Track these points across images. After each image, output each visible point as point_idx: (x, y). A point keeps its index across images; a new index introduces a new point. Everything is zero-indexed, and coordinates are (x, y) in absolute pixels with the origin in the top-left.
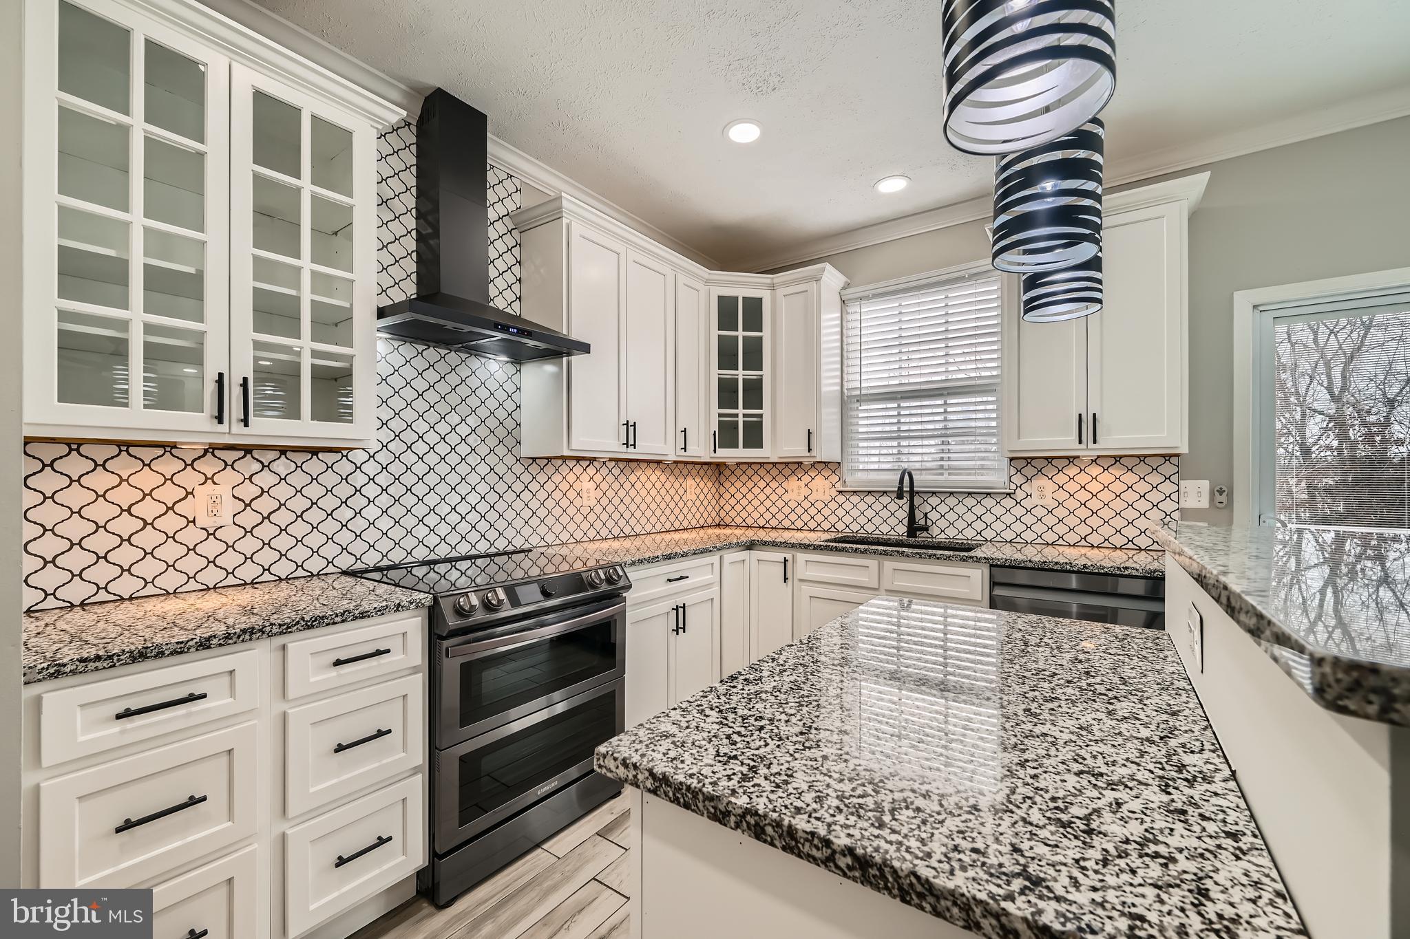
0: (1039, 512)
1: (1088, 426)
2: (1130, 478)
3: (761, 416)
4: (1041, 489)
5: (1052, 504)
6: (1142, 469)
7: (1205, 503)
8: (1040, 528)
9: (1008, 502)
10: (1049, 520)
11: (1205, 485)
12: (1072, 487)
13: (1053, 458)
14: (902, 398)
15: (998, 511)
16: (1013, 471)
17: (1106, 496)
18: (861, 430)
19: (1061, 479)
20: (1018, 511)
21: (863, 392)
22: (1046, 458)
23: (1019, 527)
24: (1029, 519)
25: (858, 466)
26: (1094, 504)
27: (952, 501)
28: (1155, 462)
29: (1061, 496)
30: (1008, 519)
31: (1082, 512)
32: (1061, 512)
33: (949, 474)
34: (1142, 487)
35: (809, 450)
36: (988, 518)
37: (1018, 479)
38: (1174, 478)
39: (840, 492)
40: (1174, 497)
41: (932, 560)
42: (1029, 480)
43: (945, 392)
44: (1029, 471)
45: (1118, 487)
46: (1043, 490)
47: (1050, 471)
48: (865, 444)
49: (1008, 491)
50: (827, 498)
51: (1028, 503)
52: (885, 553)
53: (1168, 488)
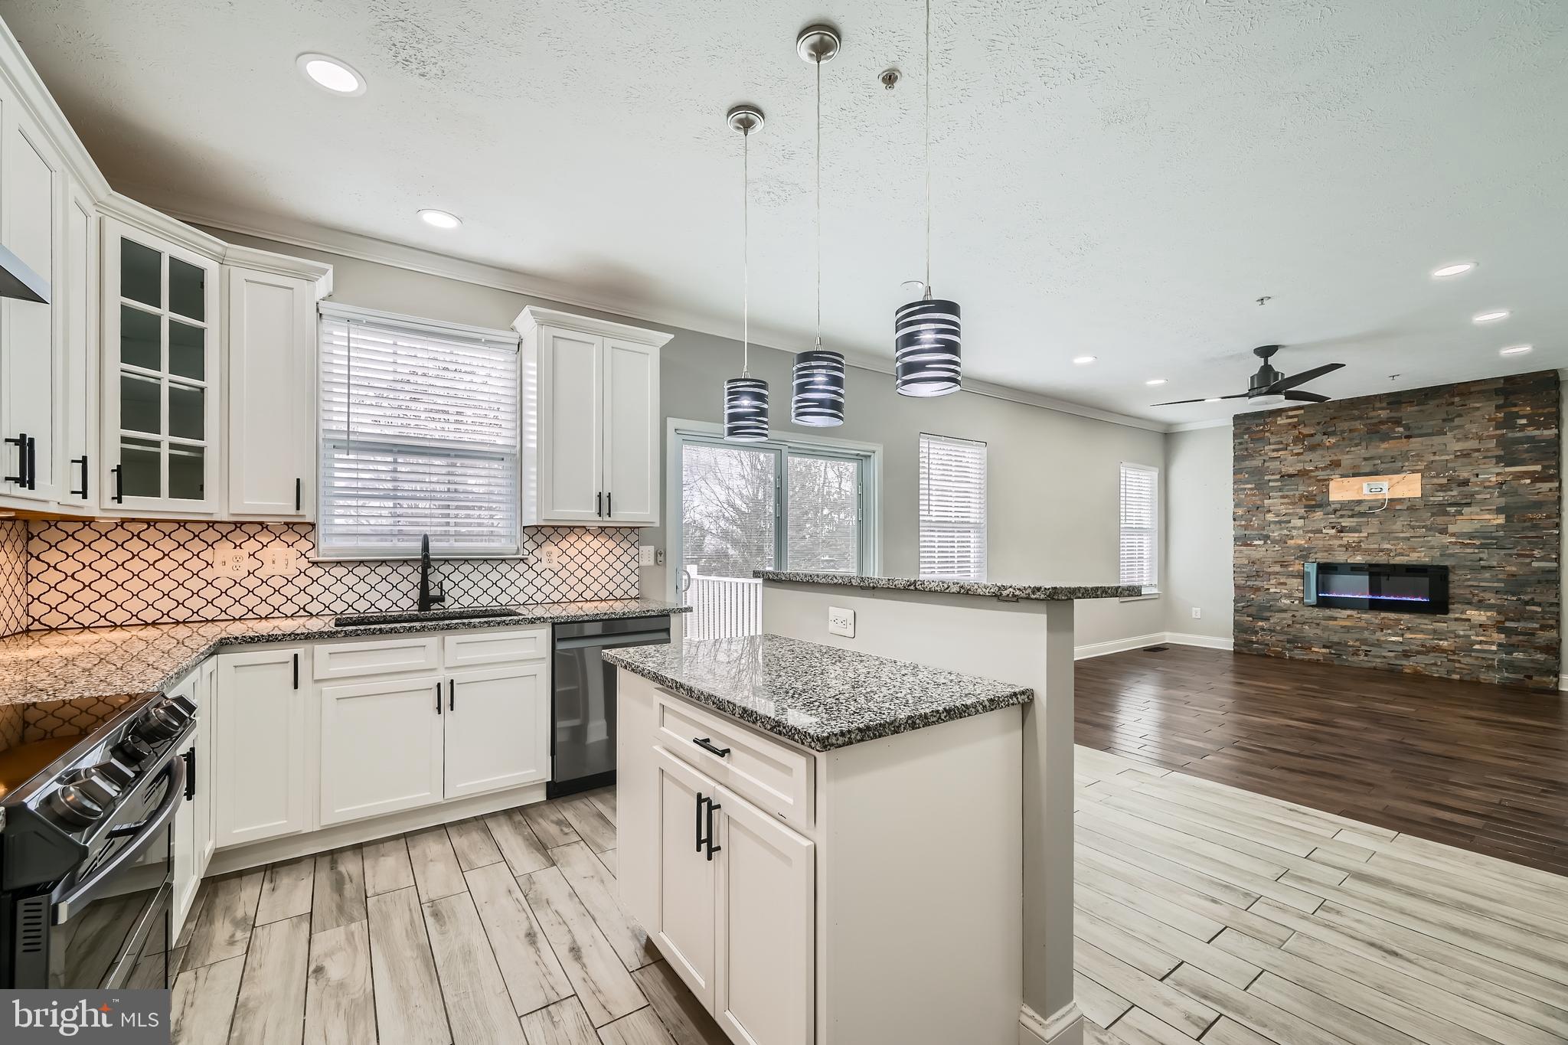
0: (548, 575)
1: (604, 503)
2: (611, 544)
3: (201, 450)
4: (549, 554)
5: (557, 567)
6: (618, 537)
7: (652, 562)
8: (548, 589)
9: (522, 567)
10: (556, 581)
11: (652, 549)
12: (572, 552)
13: (559, 527)
14: (399, 452)
15: (512, 576)
16: (526, 538)
17: (596, 559)
18: (338, 484)
19: (564, 545)
20: (530, 575)
21: (352, 437)
22: (553, 527)
23: (530, 590)
24: (539, 582)
25: (331, 530)
26: (588, 566)
27: (466, 568)
28: (625, 532)
29: (565, 559)
30: (522, 583)
31: (580, 573)
32: (564, 574)
33: (455, 540)
34: (618, 551)
35: (298, 508)
36: (503, 583)
37: (530, 546)
38: (636, 544)
39: (315, 563)
40: (636, 558)
41: (501, 627)
42: (539, 546)
43: (452, 453)
44: (539, 538)
45: (603, 552)
46: (551, 555)
47: (556, 538)
48: (341, 502)
49: (520, 556)
50: (291, 572)
51: (538, 568)
52: (449, 627)
53: (633, 551)
